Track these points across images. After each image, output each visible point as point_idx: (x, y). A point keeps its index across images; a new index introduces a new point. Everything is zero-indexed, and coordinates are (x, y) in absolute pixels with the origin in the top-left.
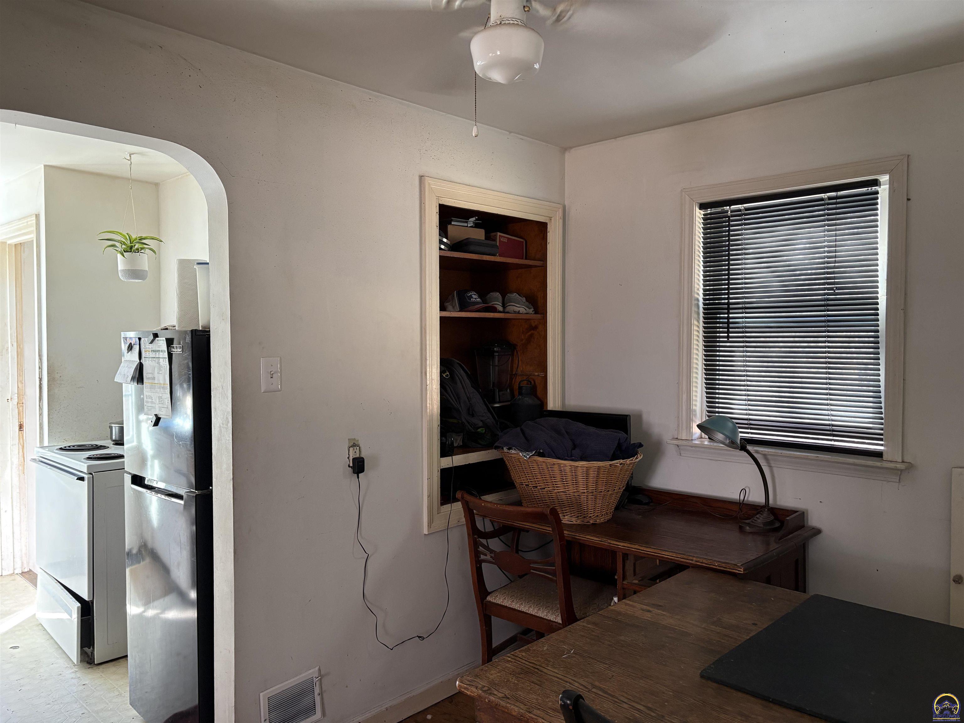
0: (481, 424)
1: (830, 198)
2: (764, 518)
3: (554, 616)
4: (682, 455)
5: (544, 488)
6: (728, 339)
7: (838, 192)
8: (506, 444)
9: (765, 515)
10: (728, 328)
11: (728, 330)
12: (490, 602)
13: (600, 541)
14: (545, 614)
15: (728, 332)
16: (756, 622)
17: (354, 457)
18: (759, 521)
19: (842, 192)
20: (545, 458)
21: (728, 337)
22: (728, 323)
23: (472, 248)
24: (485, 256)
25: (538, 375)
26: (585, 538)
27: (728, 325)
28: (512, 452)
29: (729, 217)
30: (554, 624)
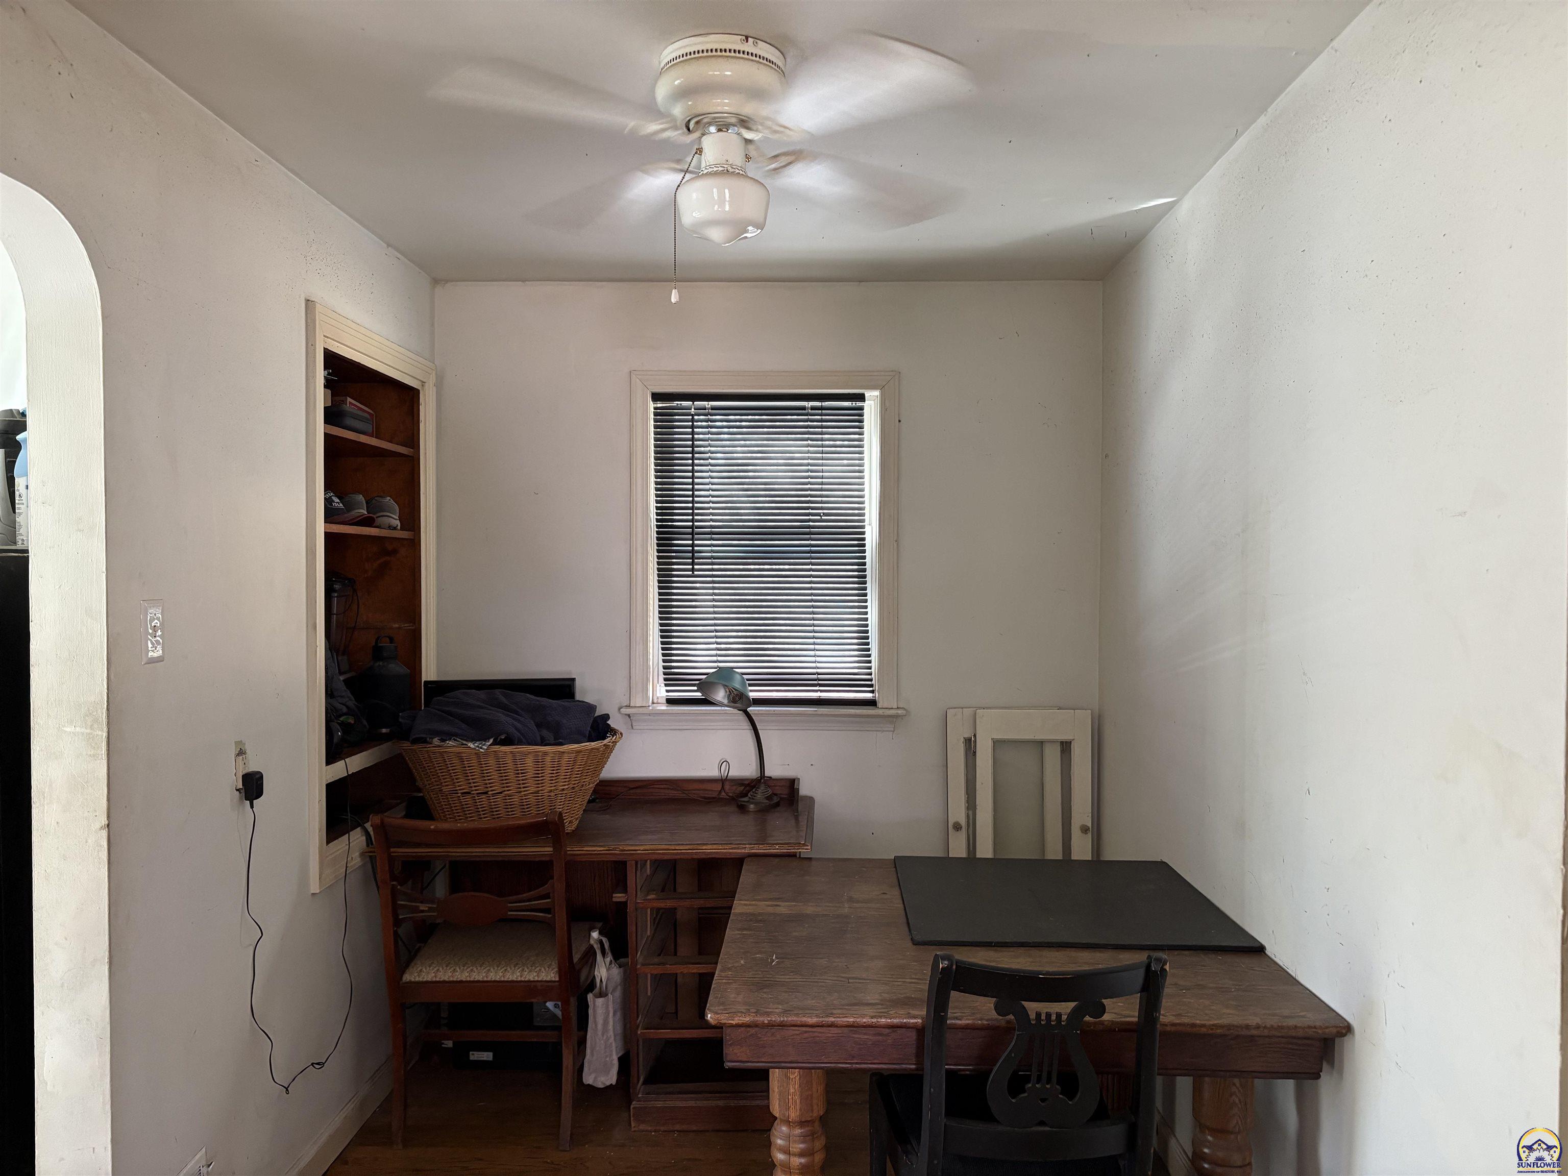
0: (345, 710)
1: (813, 408)
2: (763, 793)
3: (535, 974)
4: (634, 727)
5: (501, 793)
6: (693, 573)
7: (823, 403)
8: (436, 733)
9: (762, 788)
10: (693, 558)
11: (693, 561)
12: (410, 982)
13: (607, 850)
14: (519, 974)
15: (693, 564)
16: (884, 892)
17: (244, 772)
18: (759, 796)
19: (826, 403)
20: (514, 747)
21: (693, 570)
22: (693, 552)
23: (349, 421)
24: (362, 436)
25: (399, 628)
26: (582, 851)
27: (693, 555)
28: (449, 745)
29: (692, 415)
30: (539, 984)
